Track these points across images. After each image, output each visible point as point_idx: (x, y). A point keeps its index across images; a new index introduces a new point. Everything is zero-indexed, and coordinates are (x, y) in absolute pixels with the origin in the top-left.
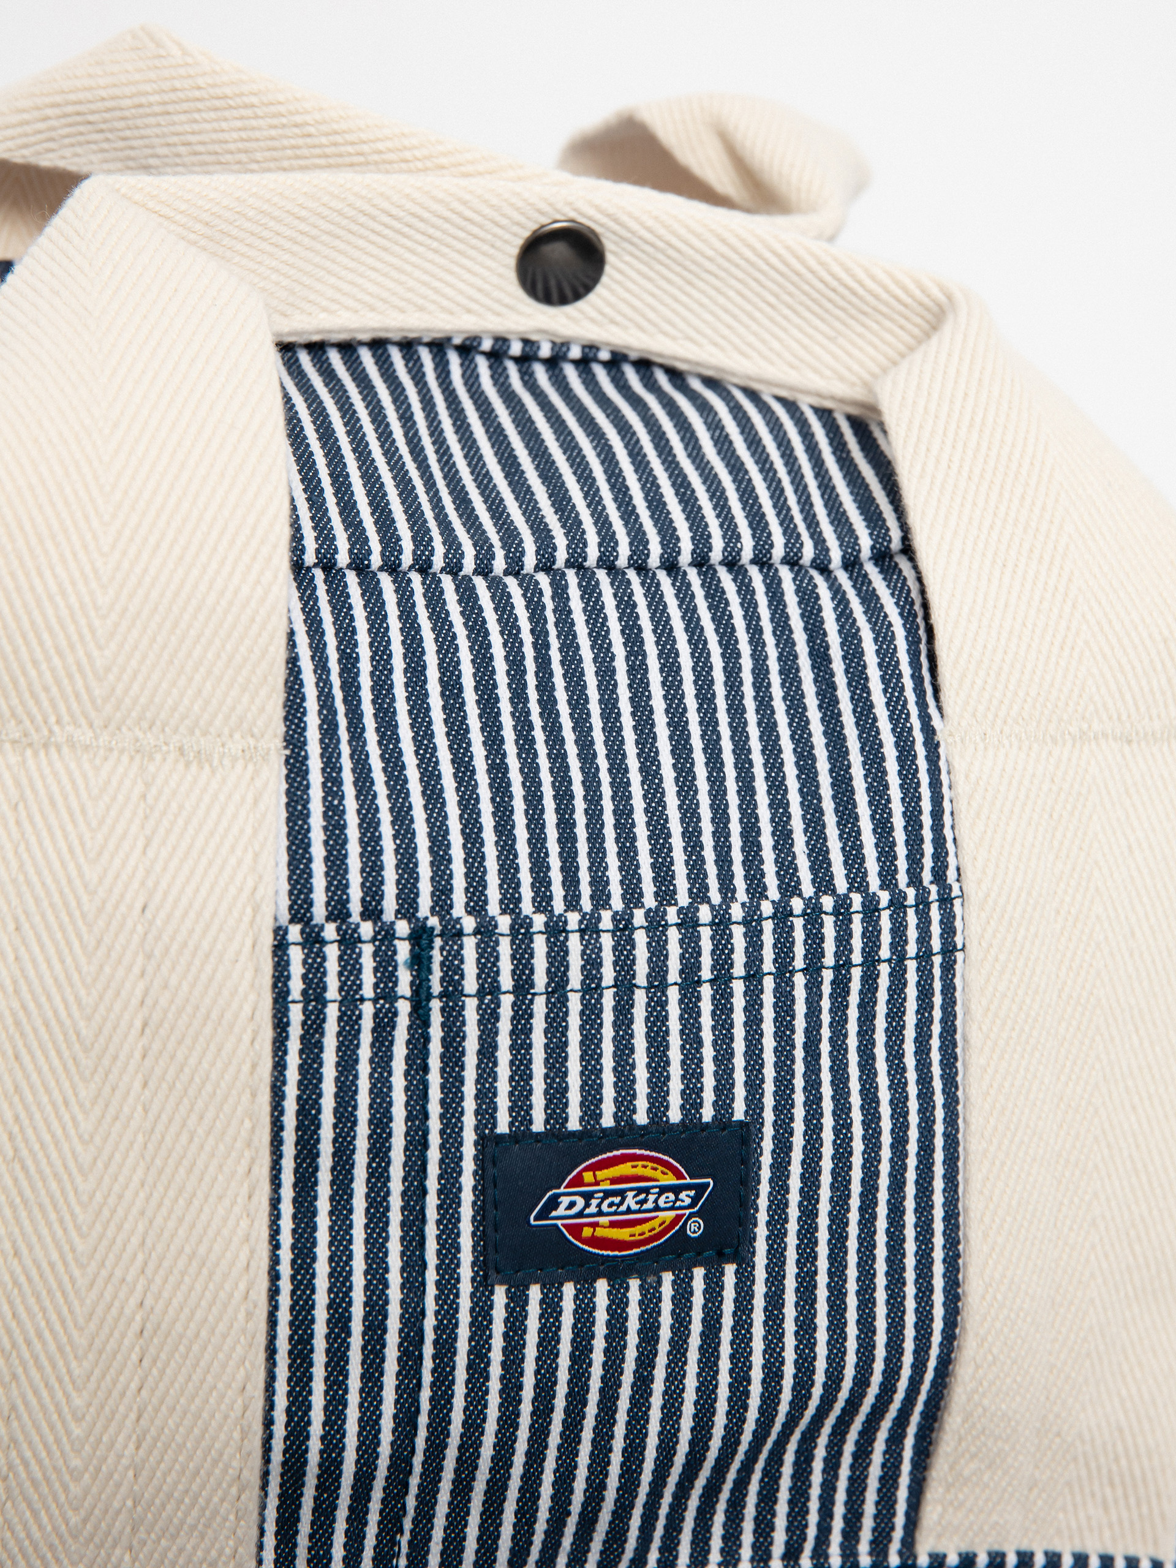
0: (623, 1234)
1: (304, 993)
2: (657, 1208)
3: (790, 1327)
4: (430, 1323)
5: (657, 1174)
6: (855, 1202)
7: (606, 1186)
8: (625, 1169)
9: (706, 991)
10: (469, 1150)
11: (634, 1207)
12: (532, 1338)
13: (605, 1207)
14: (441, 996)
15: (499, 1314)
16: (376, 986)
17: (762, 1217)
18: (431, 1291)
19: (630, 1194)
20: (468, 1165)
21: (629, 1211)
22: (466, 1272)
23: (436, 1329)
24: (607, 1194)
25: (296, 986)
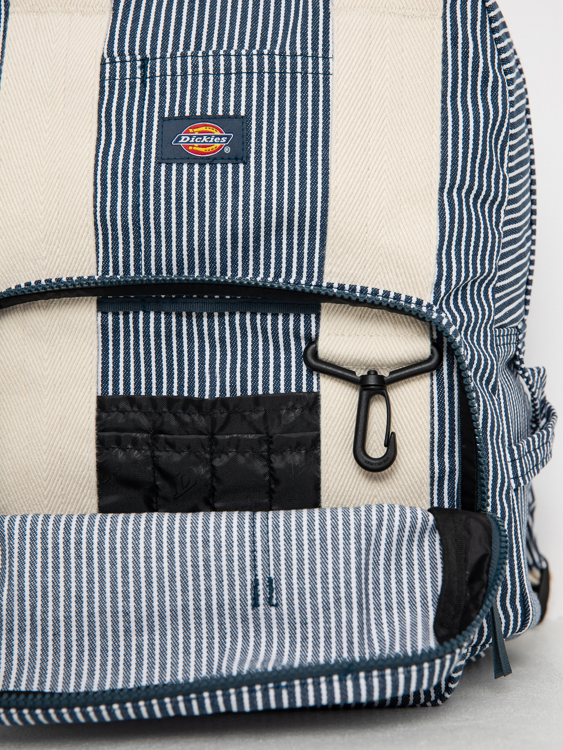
0: (203, 150)
1: (109, 77)
2: (214, 142)
3: (263, 188)
4: (141, 175)
5: (214, 131)
6: (286, 149)
7: (197, 134)
8: (203, 129)
9: (233, 77)
10: (155, 123)
11: (206, 141)
12: (174, 182)
13: (196, 141)
14: (149, 78)
15: (163, 173)
16: (130, 75)
17: (253, 150)
18: (142, 165)
19: (205, 137)
20: (155, 128)
21: (204, 142)
22: (153, 160)
23: (143, 177)
24: (198, 136)
25: (107, 75)
